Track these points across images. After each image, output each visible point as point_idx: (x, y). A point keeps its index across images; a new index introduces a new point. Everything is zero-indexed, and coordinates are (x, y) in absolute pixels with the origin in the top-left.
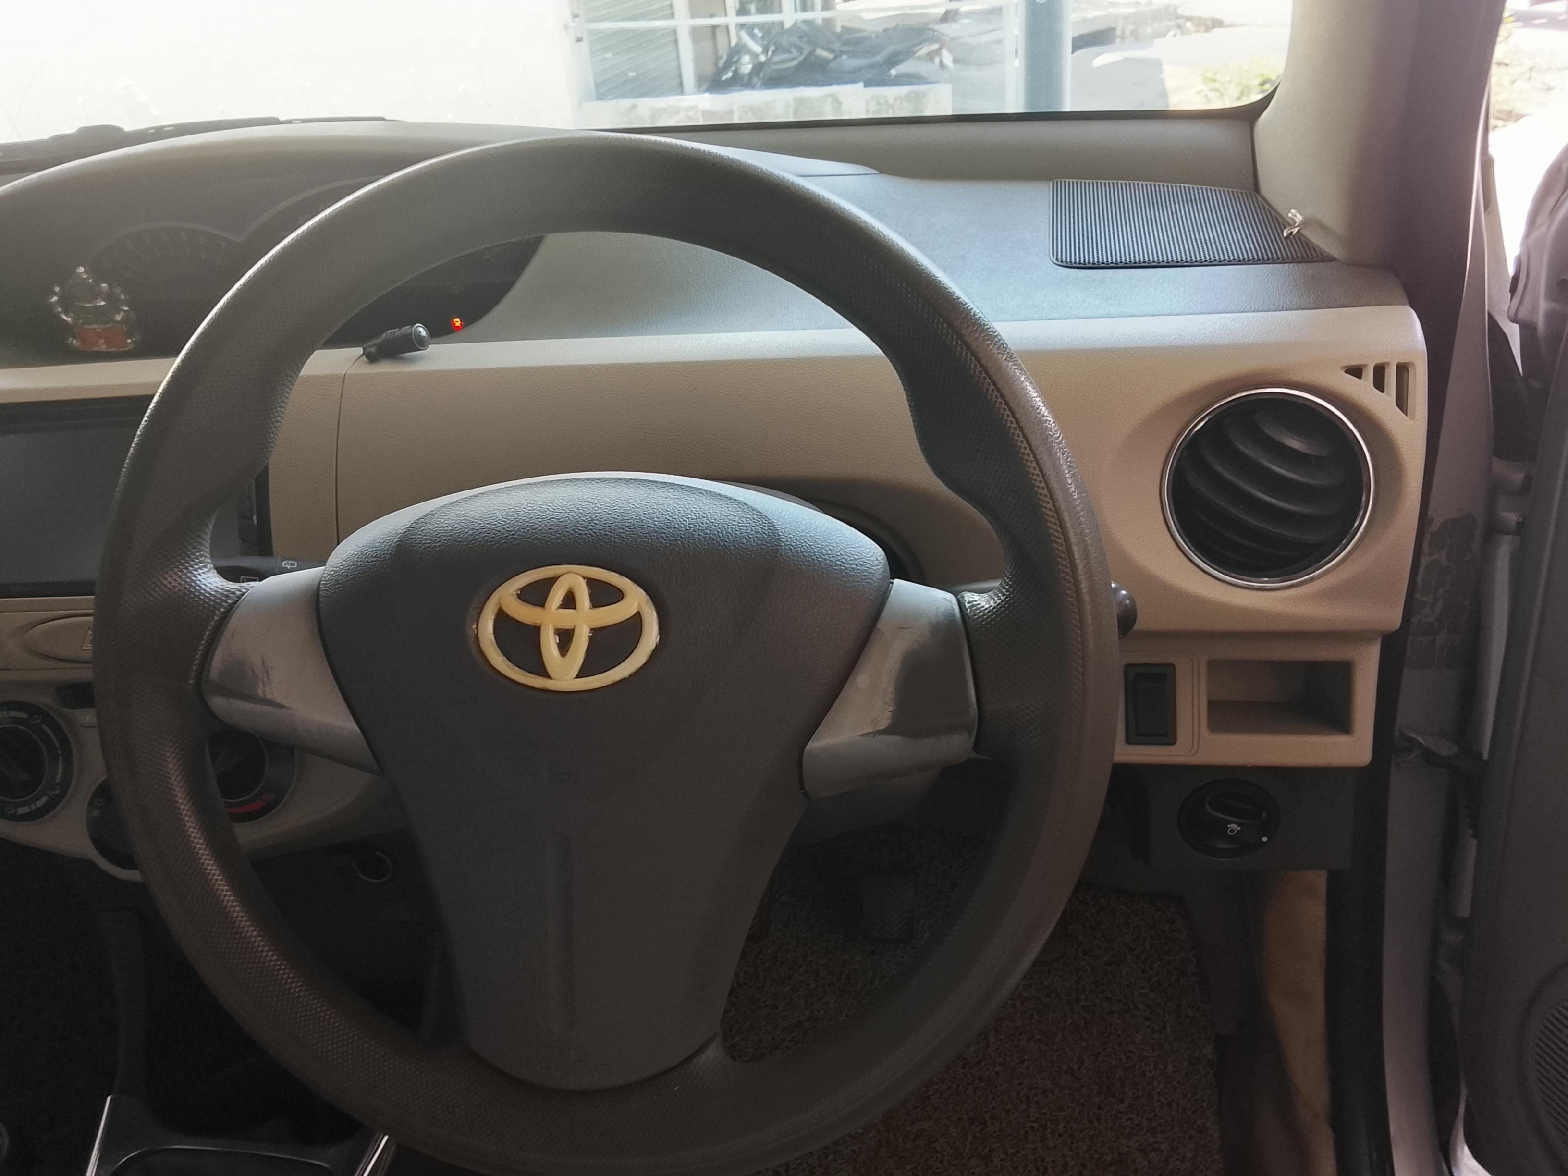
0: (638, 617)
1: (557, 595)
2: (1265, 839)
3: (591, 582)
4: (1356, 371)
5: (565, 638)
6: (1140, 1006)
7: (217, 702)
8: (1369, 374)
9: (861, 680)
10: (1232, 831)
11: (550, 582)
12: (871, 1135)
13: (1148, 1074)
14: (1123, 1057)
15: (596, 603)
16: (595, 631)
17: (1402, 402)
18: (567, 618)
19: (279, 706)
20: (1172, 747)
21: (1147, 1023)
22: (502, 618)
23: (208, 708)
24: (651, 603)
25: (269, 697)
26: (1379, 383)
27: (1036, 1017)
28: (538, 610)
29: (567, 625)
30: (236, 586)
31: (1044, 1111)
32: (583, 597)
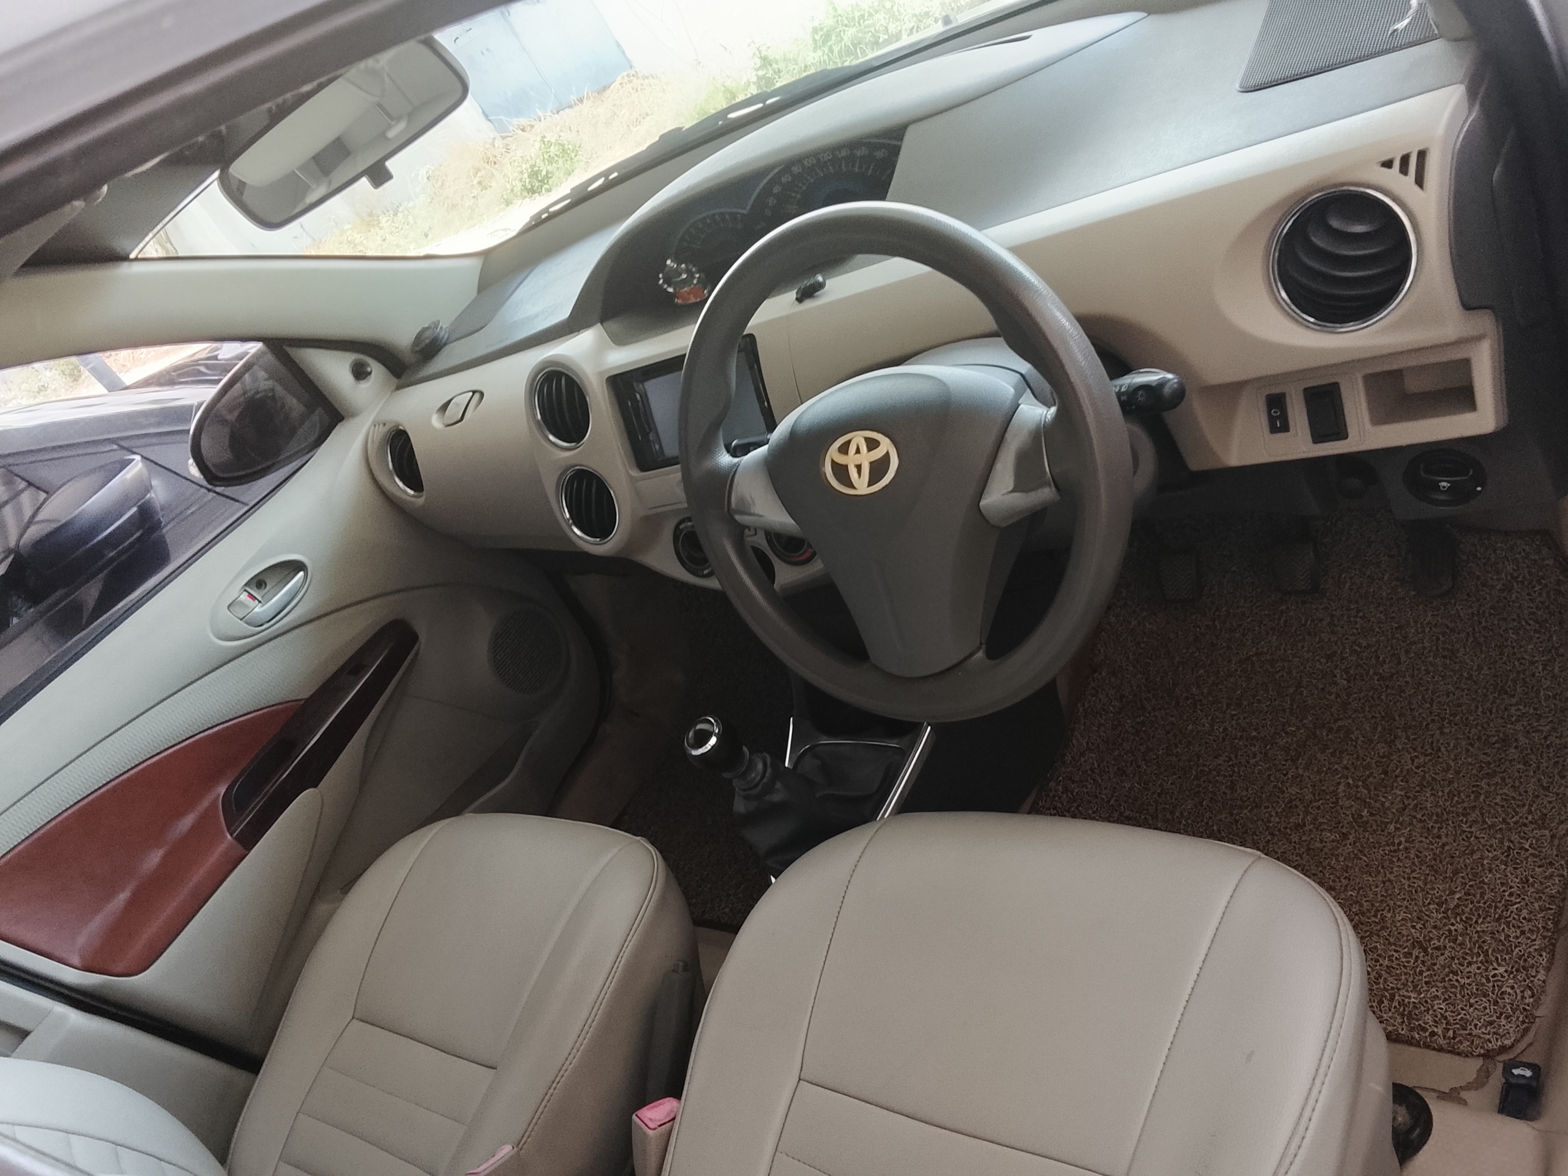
0: (887, 455)
1: (852, 449)
2: (1479, 489)
3: (867, 439)
4: (1388, 164)
5: (859, 467)
6: (1531, 622)
7: (737, 517)
8: (1397, 164)
9: (999, 466)
10: (1444, 487)
11: (849, 442)
12: (1302, 731)
13: (1537, 674)
14: (1516, 663)
15: (870, 449)
16: (871, 463)
17: (1420, 181)
18: (858, 459)
19: (760, 516)
20: (1346, 441)
21: (1537, 635)
22: (833, 463)
23: (736, 520)
24: (893, 445)
25: (756, 512)
26: (1404, 170)
27: (1442, 639)
28: (846, 456)
29: (858, 463)
30: (736, 460)
31: (1445, 707)
32: (864, 448)
